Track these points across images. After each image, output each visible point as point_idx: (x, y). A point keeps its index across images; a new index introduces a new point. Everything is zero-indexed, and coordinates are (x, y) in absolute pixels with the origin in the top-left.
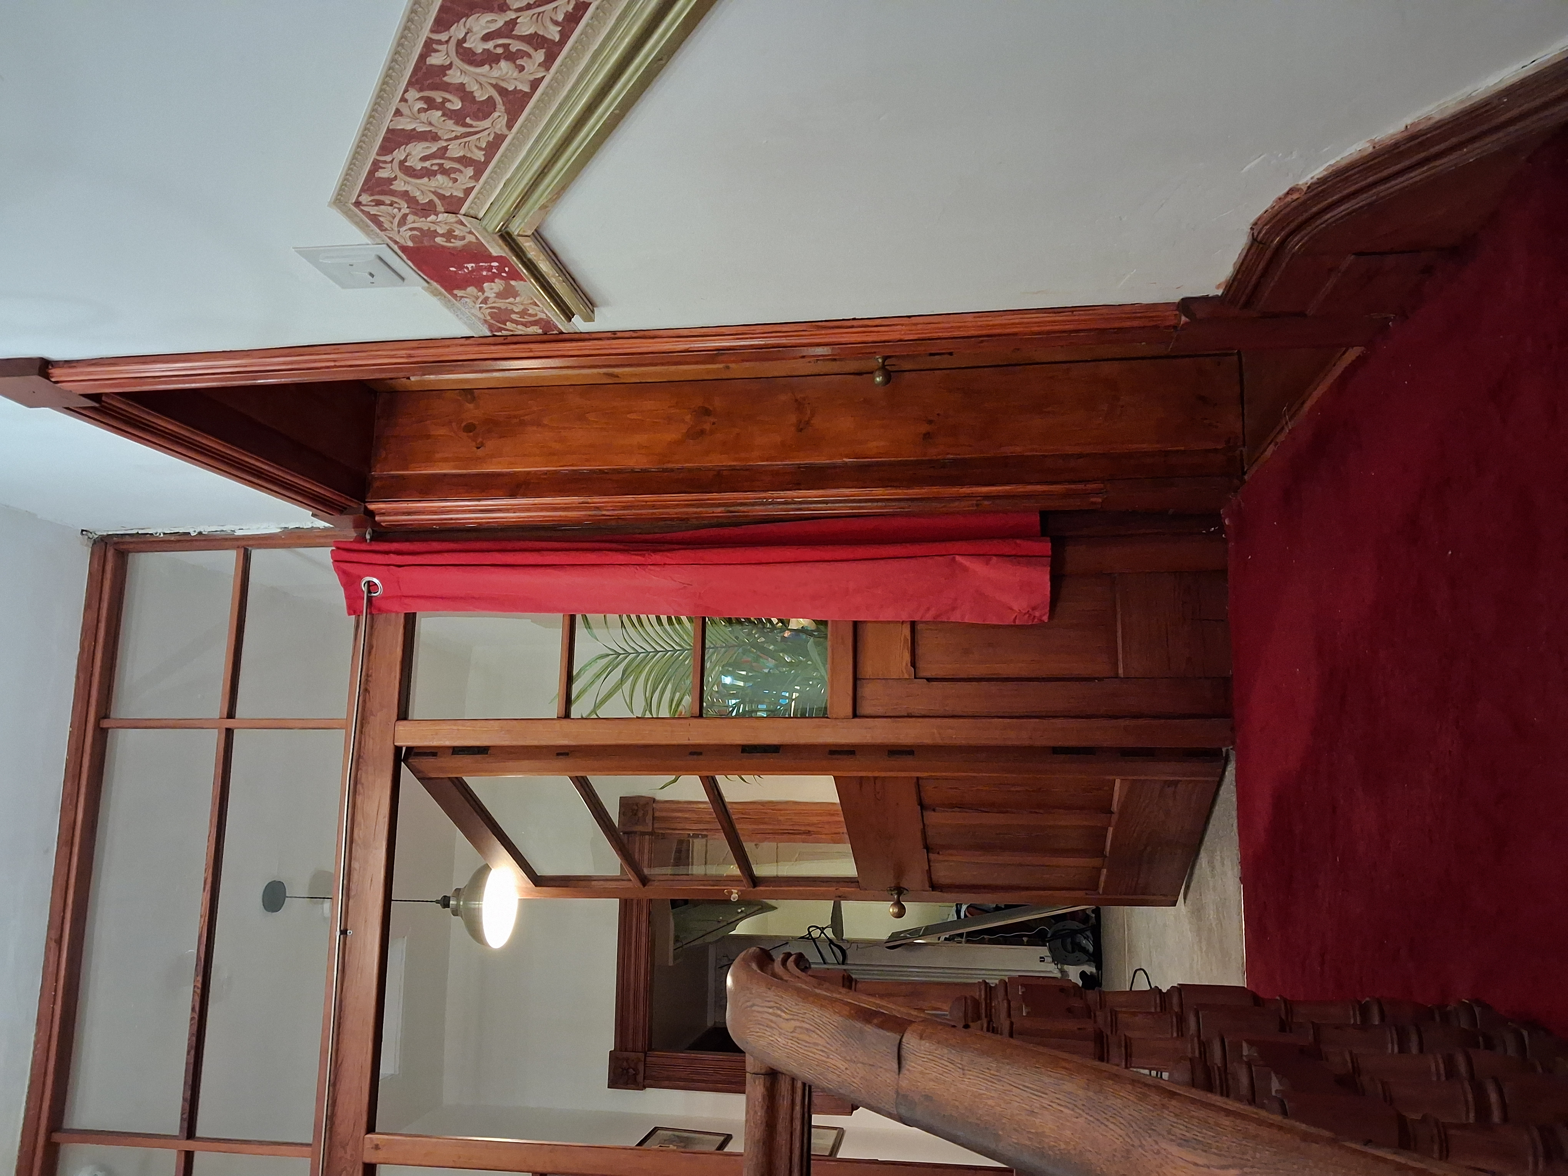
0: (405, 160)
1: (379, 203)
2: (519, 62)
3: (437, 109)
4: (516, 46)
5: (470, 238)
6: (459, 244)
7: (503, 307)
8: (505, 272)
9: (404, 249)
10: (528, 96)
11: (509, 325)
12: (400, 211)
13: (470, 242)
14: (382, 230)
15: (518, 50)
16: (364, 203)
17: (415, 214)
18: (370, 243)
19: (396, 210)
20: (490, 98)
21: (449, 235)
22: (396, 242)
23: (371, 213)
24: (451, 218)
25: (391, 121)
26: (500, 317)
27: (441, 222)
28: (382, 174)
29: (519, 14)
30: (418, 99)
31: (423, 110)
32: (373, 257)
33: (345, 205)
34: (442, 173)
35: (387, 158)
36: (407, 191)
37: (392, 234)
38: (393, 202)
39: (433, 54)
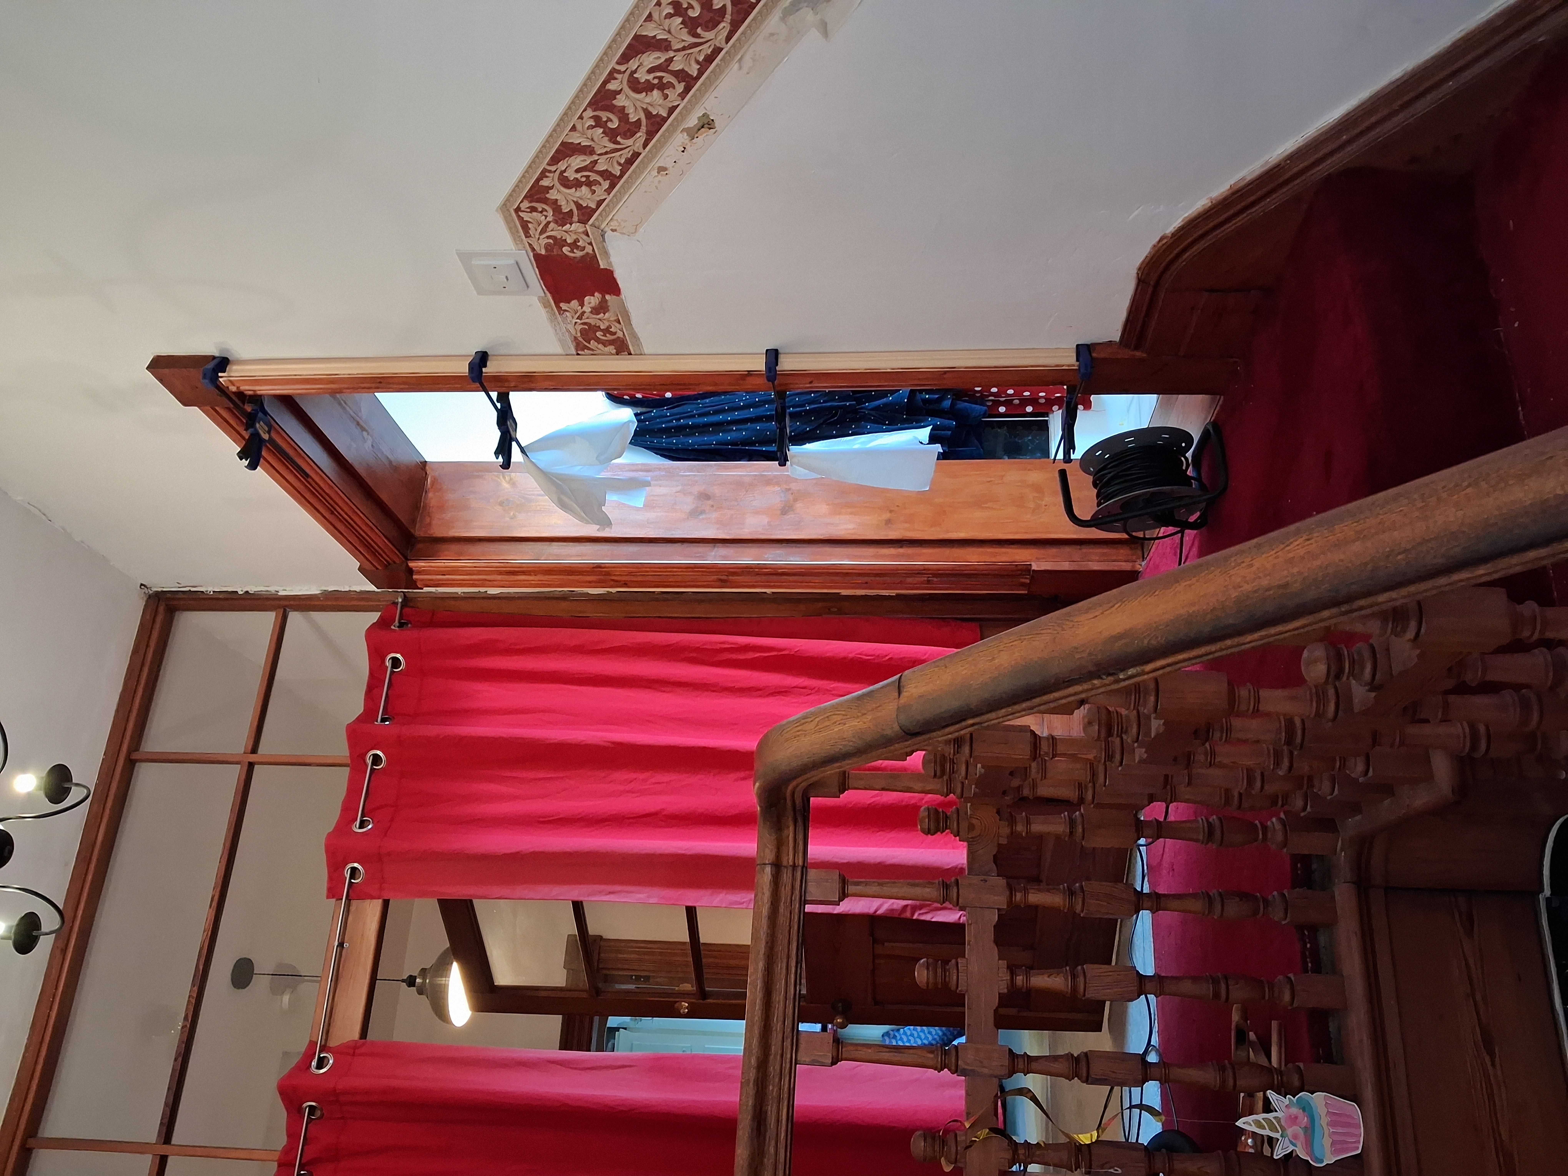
0: (565, 171)
1: (533, 209)
2: (666, 92)
3: (601, 127)
5: (589, 249)
6: (578, 254)
7: (593, 324)
9: (537, 257)
10: (665, 120)
11: (592, 344)
12: (546, 219)
13: (587, 253)
14: (526, 237)
15: (668, 82)
16: (522, 209)
17: (556, 222)
18: (514, 247)
19: (544, 217)
20: (639, 120)
22: (533, 250)
23: (525, 220)
24: (581, 228)
25: (567, 135)
26: (589, 333)
27: (572, 231)
28: (544, 182)
29: (675, 54)
30: (591, 118)
31: (591, 127)
32: (512, 262)
33: (508, 210)
34: (586, 185)
35: (553, 168)
36: (557, 200)
37: (533, 242)
38: (544, 210)
39: (612, 81)
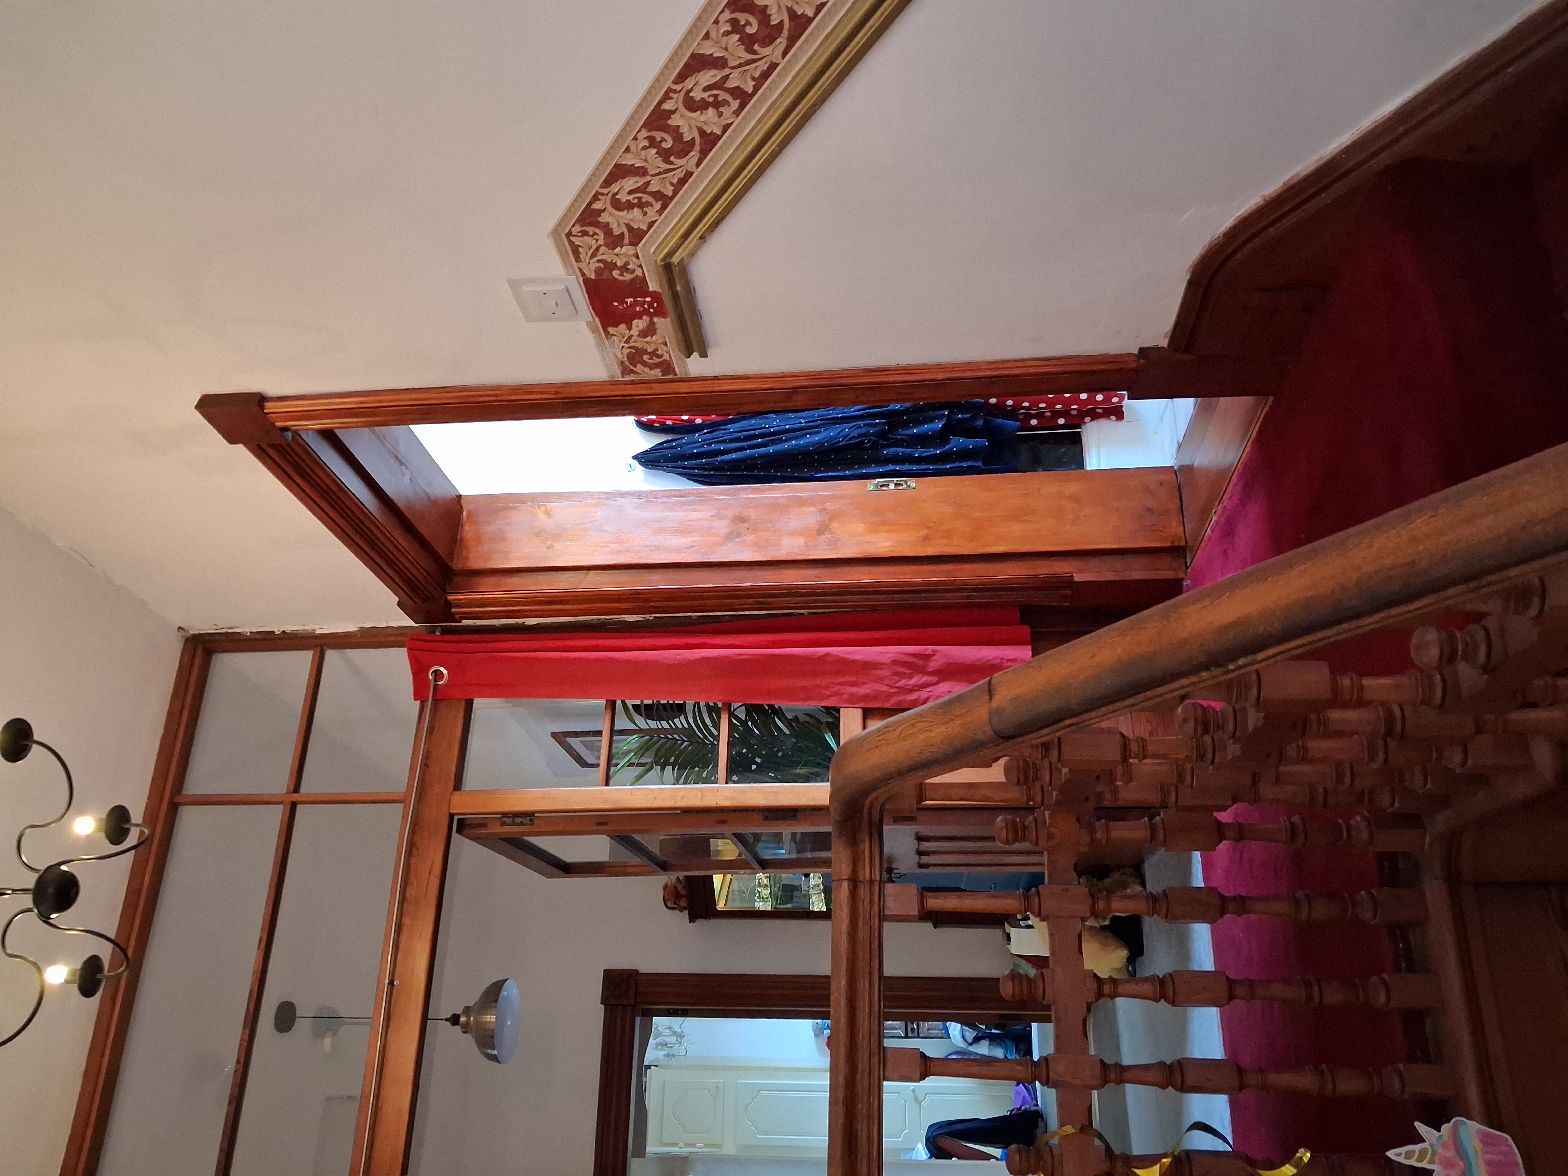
0: (617, 193)
1: (584, 233)
2: (720, 109)
3: (655, 148)
4: (723, 96)
5: (639, 272)
6: (628, 277)
7: (640, 347)
8: (654, 308)
9: (587, 281)
10: (719, 138)
11: (638, 369)
12: (597, 242)
13: (637, 276)
14: (577, 261)
15: (723, 99)
16: (573, 233)
17: (606, 245)
18: (564, 273)
19: (595, 241)
20: (693, 140)
21: (624, 268)
22: (583, 274)
23: (576, 244)
24: (631, 251)
25: (621, 156)
26: (636, 357)
27: (623, 254)
28: (596, 206)
30: (645, 138)
31: (645, 148)
32: (563, 287)
33: (560, 235)
34: (638, 207)
35: (605, 191)
36: (608, 223)
37: (583, 266)
38: (595, 234)
39: (667, 101)
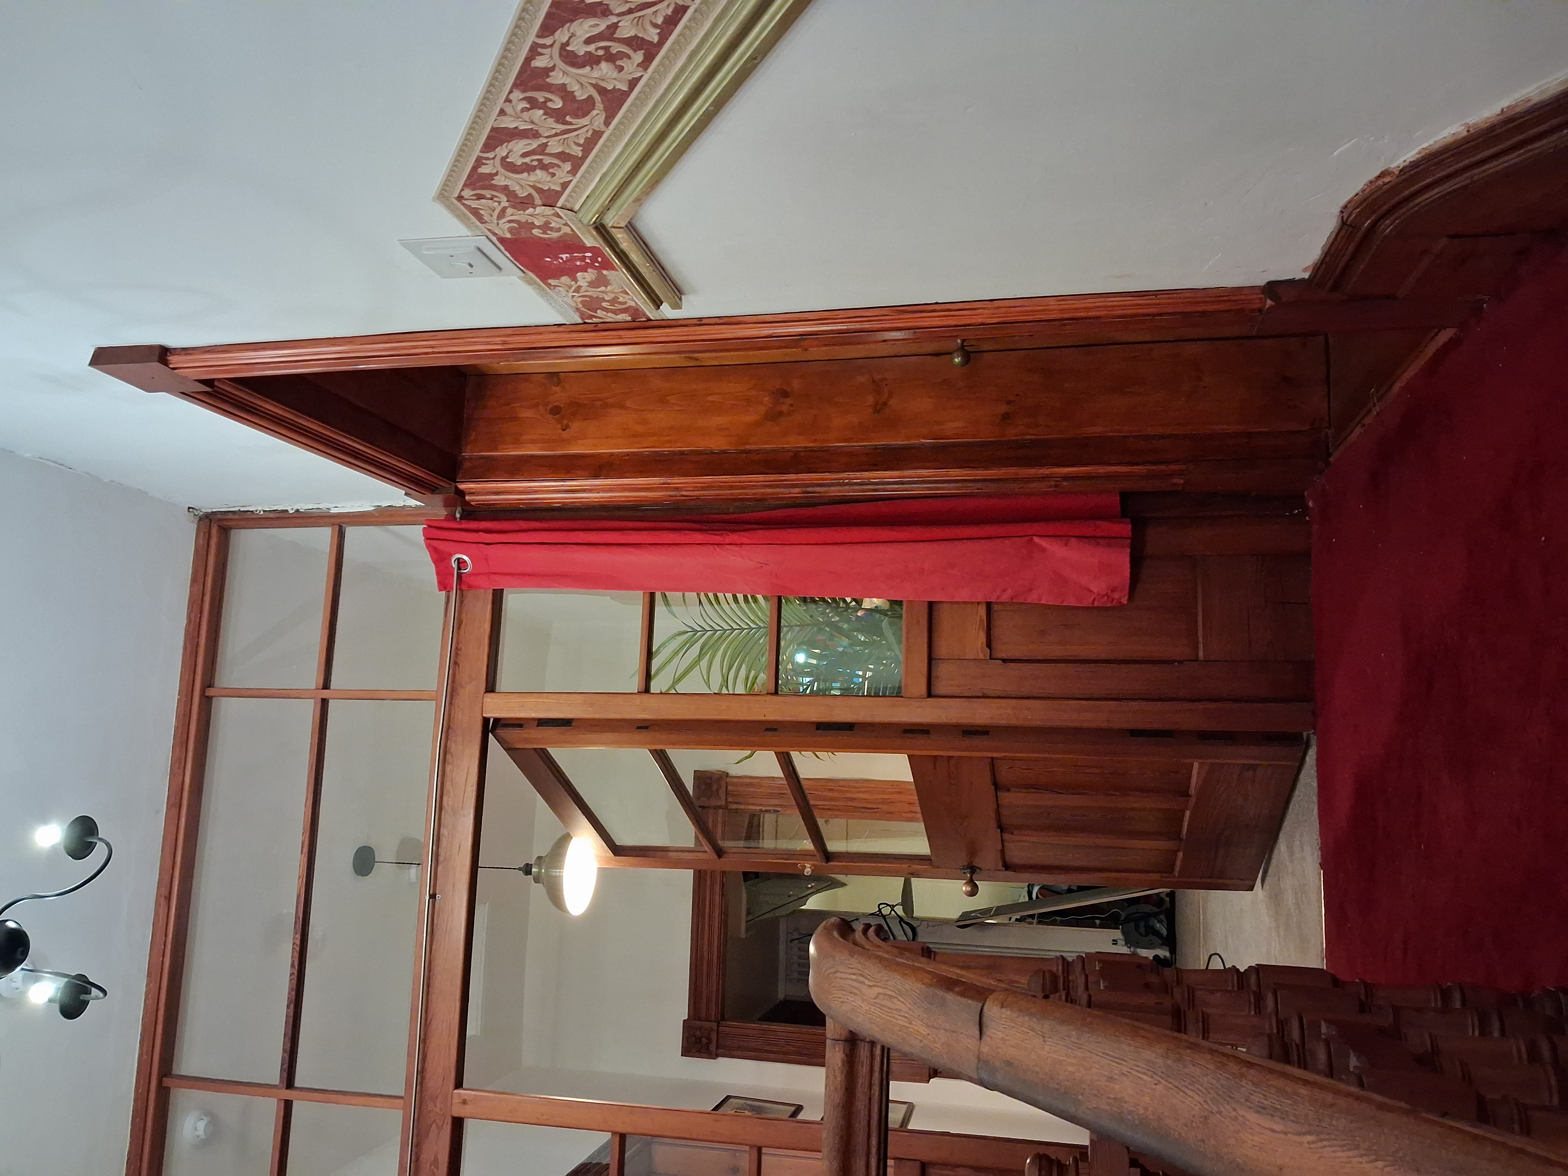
0: (507, 157)
1: (480, 197)
2: (619, 63)
3: (540, 109)
4: (616, 48)
5: (566, 230)
6: (555, 235)
7: (595, 296)
8: (598, 262)
9: (502, 240)
10: (626, 95)
11: (600, 313)
12: (499, 204)
13: (565, 234)
14: (482, 223)
15: (618, 51)
16: (466, 197)
17: (514, 207)
18: (469, 234)
19: (496, 203)
20: (590, 98)
21: (546, 227)
22: (495, 234)
23: (473, 207)
24: (548, 211)
25: (496, 120)
26: (592, 304)
27: (539, 214)
28: (483, 170)
29: (620, 18)
30: (521, 100)
31: (526, 109)
32: (472, 248)
33: (448, 199)
34: (541, 169)
35: (490, 155)
36: (507, 186)
37: (491, 226)
38: (494, 196)
39: (537, 57)
